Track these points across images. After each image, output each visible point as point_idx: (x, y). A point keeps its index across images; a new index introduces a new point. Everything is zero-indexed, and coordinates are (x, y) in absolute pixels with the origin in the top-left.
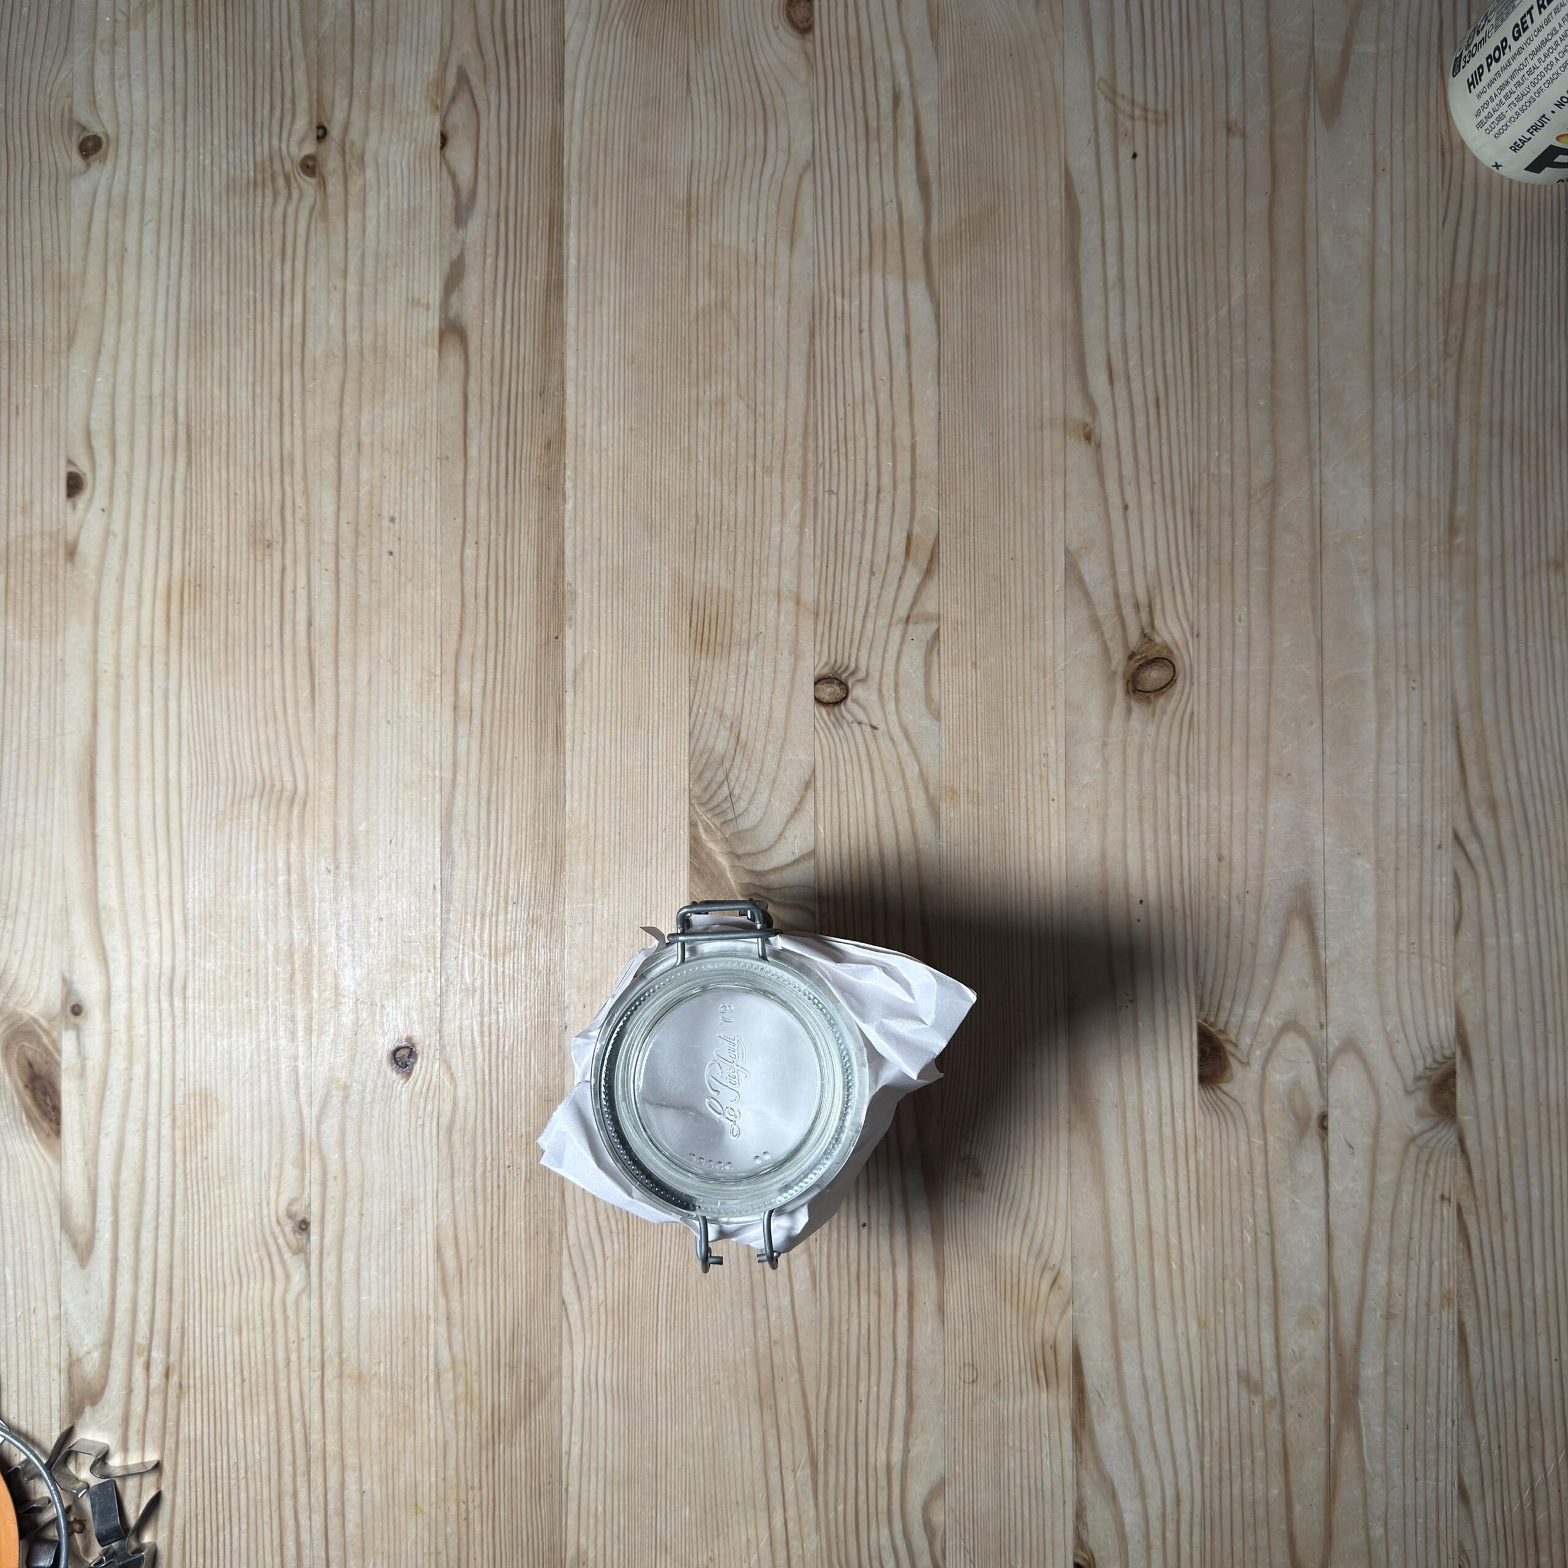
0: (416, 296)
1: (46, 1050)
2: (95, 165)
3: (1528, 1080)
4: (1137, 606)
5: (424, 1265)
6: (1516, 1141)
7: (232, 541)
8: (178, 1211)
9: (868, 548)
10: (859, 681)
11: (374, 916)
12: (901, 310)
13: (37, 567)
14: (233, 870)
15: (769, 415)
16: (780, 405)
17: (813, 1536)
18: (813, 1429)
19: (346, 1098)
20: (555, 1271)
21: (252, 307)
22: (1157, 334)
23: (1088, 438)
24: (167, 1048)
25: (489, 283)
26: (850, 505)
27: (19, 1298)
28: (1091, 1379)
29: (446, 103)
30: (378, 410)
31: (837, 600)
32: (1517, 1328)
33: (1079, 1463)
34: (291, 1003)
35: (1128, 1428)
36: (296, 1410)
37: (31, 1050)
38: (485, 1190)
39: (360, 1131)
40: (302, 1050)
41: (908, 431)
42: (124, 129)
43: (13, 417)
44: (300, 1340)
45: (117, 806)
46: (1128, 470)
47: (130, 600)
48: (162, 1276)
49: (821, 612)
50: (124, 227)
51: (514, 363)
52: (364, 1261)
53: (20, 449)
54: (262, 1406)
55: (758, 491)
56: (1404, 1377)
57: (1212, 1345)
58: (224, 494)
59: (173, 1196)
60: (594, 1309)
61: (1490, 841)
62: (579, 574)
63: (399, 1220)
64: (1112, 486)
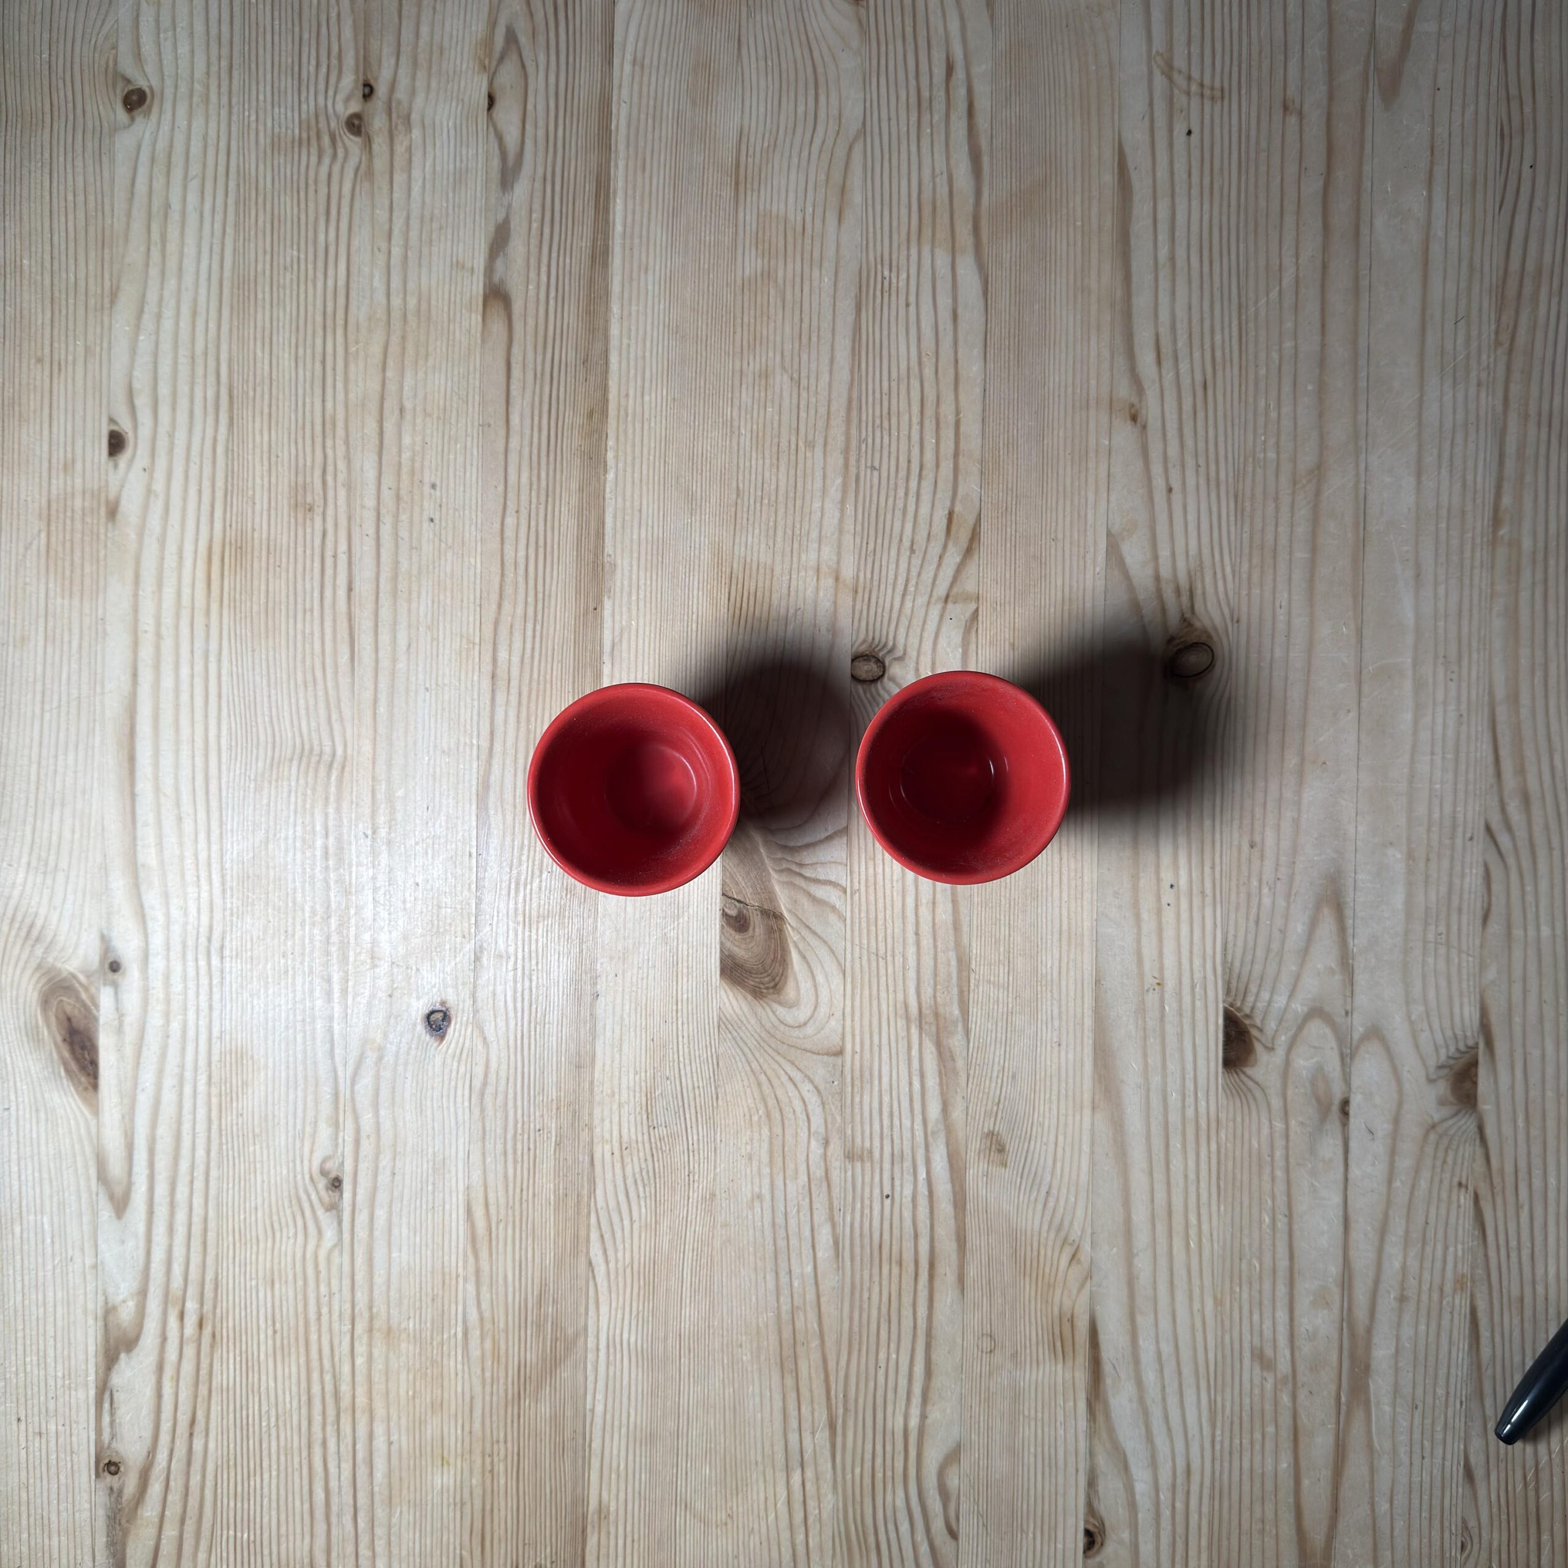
0: (461, 259)
1: (84, 1005)
2: (139, 119)
3: (1550, 1070)
4: (1178, 591)
5: (454, 1224)
6: (1535, 1132)
7: (273, 504)
8: (213, 1164)
9: (909, 526)
10: (896, 659)
11: (411, 881)
12: (949, 285)
13: (78, 525)
14: (271, 832)
15: (813, 388)
16: (825, 378)
17: (830, 1496)
18: (833, 1393)
19: (380, 1058)
20: (583, 1233)
21: (295, 267)
22: (1207, 316)
23: (1134, 418)
24: (204, 1005)
25: (534, 249)
26: (892, 482)
27: (57, 1246)
28: (1108, 1353)
29: (494, 63)
30: (421, 375)
31: (876, 577)
32: (1528, 1313)
33: (1092, 1433)
34: (327, 965)
35: (1142, 1401)
36: (327, 1365)
37: (69, 1005)
38: (515, 1152)
39: (393, 1092)
40: (337, 1009)
41: (953, 407)
42: (169, 82)
43: (55, 375)
44: (331, 1295)
45: (156, 765)
46: (1173, 451)
47: (171, 561)
48: (197, 1229)
49: (860, 590)
50: (168, 182)
51: (558, 331)
52: (395, 1219)
53: (62, 406)
54: (293, 1357)
55: (801, 466)
56: (1415, 1358)
57: (1227, 1323)
58: (266, 455)
59: (208, 1152)
60: (621, 1271)
61: (1521, 833)
62: (619, 546)
63: (431, 1180)
64: (1157, 469)
